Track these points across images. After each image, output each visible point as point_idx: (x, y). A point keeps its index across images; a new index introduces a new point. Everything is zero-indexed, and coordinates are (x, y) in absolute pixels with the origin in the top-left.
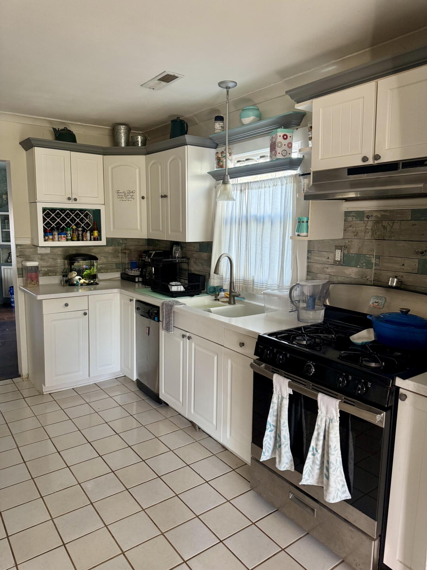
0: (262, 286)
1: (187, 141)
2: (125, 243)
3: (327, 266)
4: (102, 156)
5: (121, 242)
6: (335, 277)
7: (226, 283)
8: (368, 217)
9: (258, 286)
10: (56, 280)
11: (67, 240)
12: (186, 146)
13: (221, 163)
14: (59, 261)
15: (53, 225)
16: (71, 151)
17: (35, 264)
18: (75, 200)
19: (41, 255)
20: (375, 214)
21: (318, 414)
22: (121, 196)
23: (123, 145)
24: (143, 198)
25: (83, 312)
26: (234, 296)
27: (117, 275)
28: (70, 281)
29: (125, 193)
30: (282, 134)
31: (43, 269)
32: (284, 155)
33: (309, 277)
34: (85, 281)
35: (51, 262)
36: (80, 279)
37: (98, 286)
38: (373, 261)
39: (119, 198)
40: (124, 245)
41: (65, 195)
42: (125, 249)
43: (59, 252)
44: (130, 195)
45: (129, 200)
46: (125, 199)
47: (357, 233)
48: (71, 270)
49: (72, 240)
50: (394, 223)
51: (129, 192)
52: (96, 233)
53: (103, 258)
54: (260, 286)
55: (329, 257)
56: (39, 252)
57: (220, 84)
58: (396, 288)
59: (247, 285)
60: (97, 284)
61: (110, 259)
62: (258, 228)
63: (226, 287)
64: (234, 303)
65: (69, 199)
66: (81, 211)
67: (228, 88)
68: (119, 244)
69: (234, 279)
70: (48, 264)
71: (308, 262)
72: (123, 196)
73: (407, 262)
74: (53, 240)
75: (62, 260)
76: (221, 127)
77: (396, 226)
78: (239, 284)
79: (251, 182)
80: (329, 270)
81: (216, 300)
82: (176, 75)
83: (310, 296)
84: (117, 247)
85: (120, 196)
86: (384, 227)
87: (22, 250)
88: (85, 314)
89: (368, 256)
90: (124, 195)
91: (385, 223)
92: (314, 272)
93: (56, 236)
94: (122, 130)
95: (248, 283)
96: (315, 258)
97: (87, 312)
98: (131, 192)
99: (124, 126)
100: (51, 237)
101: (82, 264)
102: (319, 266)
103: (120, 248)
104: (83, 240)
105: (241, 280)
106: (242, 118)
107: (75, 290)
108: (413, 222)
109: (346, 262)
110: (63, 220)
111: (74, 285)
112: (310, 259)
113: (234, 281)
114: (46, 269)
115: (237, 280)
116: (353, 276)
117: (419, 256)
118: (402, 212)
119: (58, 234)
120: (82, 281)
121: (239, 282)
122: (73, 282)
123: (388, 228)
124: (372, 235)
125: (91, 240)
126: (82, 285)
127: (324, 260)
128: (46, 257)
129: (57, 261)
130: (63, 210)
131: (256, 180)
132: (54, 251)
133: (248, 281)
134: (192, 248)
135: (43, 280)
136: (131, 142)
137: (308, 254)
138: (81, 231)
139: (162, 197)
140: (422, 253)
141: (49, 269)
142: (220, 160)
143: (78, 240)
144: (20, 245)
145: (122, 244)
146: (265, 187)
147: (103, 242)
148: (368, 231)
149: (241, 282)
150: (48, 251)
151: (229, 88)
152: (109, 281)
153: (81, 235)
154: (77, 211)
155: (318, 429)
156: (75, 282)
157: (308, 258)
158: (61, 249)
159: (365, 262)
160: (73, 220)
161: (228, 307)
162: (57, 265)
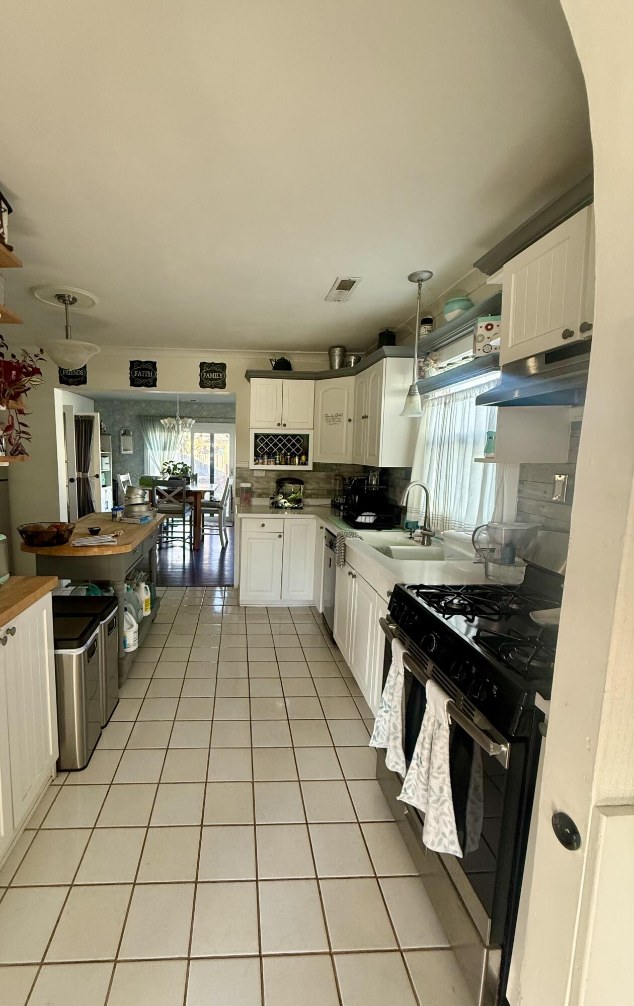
0: (460, 526)
1: (386, 353)
2: (339, 470)
3: (544, 504)
4: (314, 381)
5: (335, 467)
6: (553, 521)
7: (422, 518)
9: (456, 525)
10: (267, 502)
11: (276, 464)
12: (385, 359)
13: (423, 373)
14: (272, 484)
15: (266, 449)
16: (283, 379)
17: (249, 485)
18: (285, 425)
19: (257, 477)
21: (426, 710)
23: (336, 367)
24: (350, 420)
25: (279, 534)
26: (429, 536)
27: (328, 502)
28: (276, 503)
29: (333, 417)
30: (484, 324)
31: (258, 491)
32: (487, 351)
33: (520, 519)
34: (290, 505)
35: (265, 485)
36: (285, 502)
37: (302, 510)
39: (328, 422)
40: (337, 471)
41: (276, 421)
42: (339, 475)
43: (272, 475)
44: (338, 419)
45: (336, 424)
46: (332, 422)
48: (278, 493)
49: (280, 464)
51: (337, 415)
52: (303, 458)
53: (314, 483)
54: (458, 526)
55: (547, 491)
56: (255, 475)
57: (411, 278)
59: (445, 524)
60: (301, 508)
61: (321, 485)
62: (461, 450)
63: (421, 524)
64: (429, 544)
65: (279, 425)
66: (294, 436)
67: (420, 281)
68: (332, 470)
69: (431, 514)
70: (263, 487)
71: (519, 497)
74: (263, 463)
75: (275, 484)
76: (428, 331)
78: (436, 521)
79: (456, 393)
80: (545, 510)
81: (410, 538)
82: (352, 279)
83: (507, 545)
84: (329, 473)
85: (328, 420)
87: (241, 472)
88: (280, 536)
90: (332, 419)
92: (525, 511)
93: (266, 460)
94: (337, 351)
95: (446, 520)
96: (529, 491)
97: (282, 534)
98: (339, 415)
99: (338, 349)
100: (261, 461)
101: (291, 487)
102: (532, 503)
103: (333, 474)
104: (290, 464)
105: (439, 517)
106: (445, 314)
107: (280, 512)
109: (570, 497)
110: (276, 445)
111: (280, 507)
112: (522, 493)
113: (431, 516)
114: (260, 491)
115: (434, 516)
119: (268, 458)
120: (286, 505)
121: (437, 519)
125: (299, 464)
126: (286, 508)
127: (540, 494)
128: (261, 480)
129: (270, 484)
130: (276, 436)
131: (462, 390)
132: (268, 474)
133: (446, 518)
134: (399, 475)
135: (255, 501)
136: (344, 363)
137: (519, 486)
138: (290, 455)
139: (363, 417)
141: (263, 491)
142: (422, 369)
143: (286, 464)
144: (240, 468)
145: (336, 469)
146: (470, 397)
147: (309, 467)
149: (439, 519)
150: (263, 474)
151: (422, 280)
152: (318, 508)
153: (288, 460)
154: (289, 437)
155: (424, 730)
156: (280, 505)
157: (519, 491)
158: (274, 473)
160: (284, 445)
161: (419, 548)
162: (268, 487)
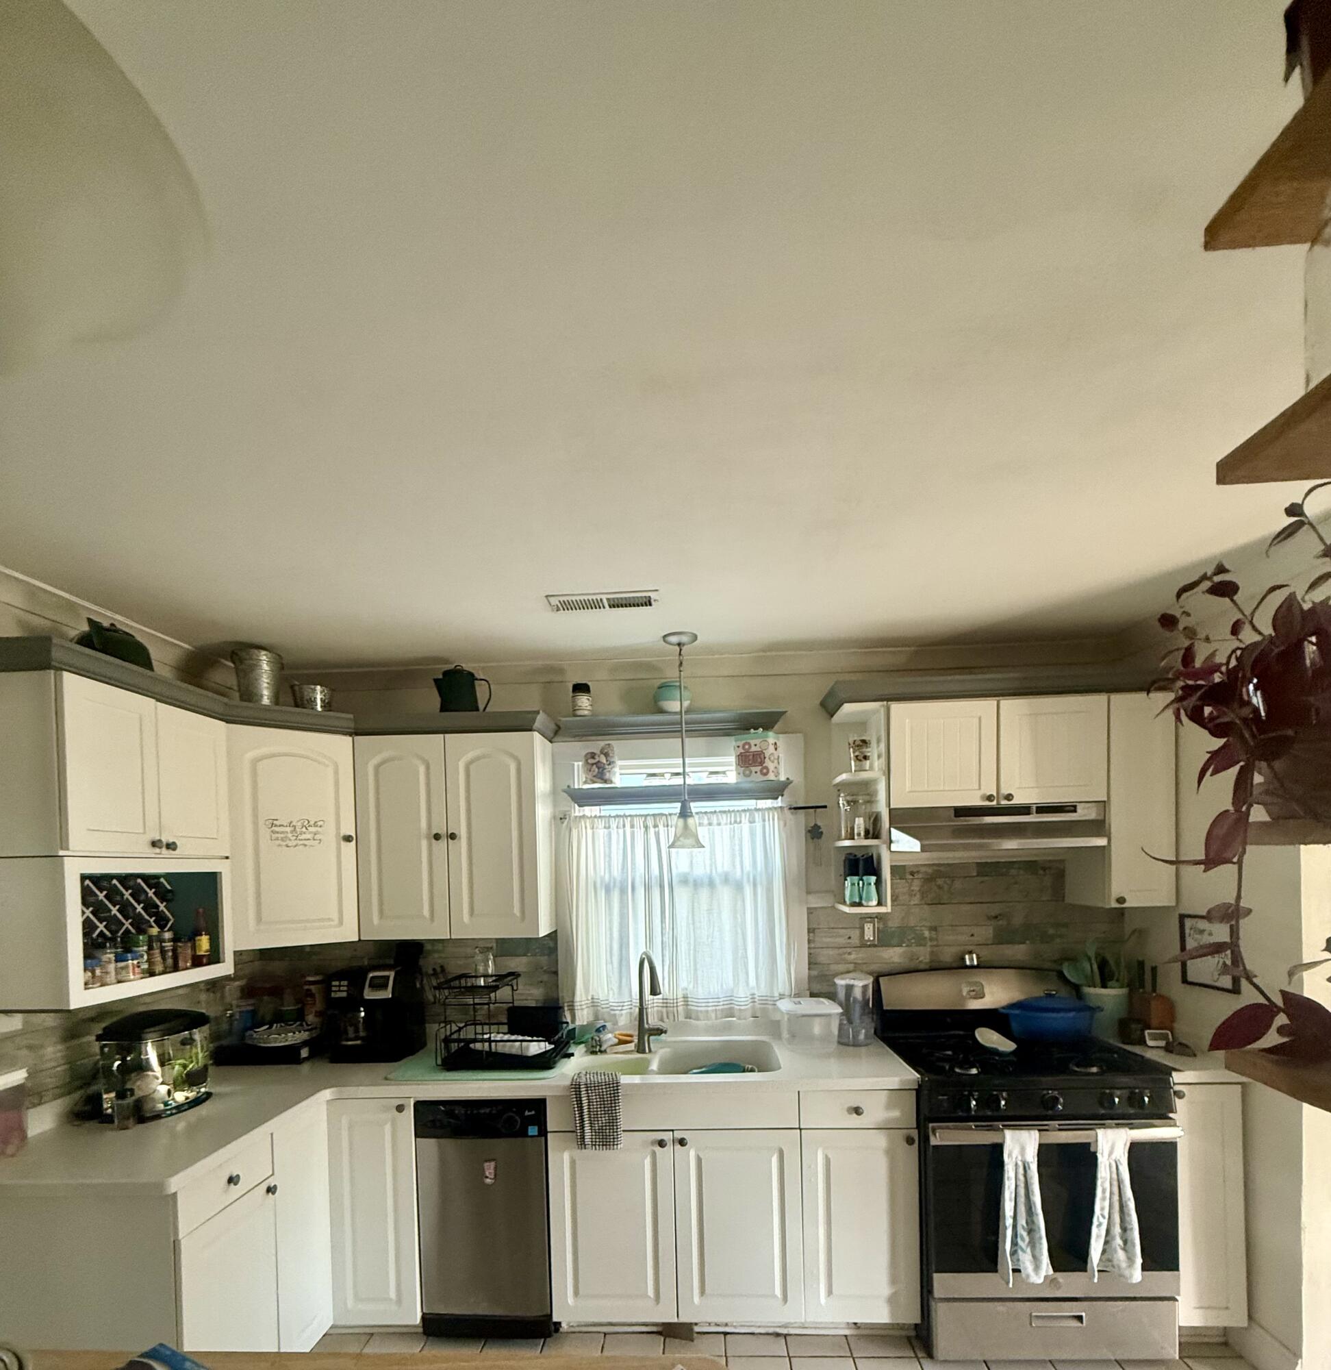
1: (536, 723)
3: (849, 950)
4: (224, 723)
6: (864, 966)
8: (912, 874)
12: (533, 732)
16: (156, 699)
18: (171, 846)
20: (923, 869)
21: (1099, 1161)
22: (282, 835)
23: (266, 701)
24: (346, 839)
26: (650, 1036)
29: (294, 826)
34: (185, 1094)
38: (927, 934)
39: (277, 839)
41: (144, 833)
44: (310, 833)
45: (305, 845)
46: (294, 843)
47: (897, 897)
49: (151, 972)
50: (953, 881)
51: (308, 824)
52: (204, 943)
55: (852, 936)
57: (669, 636)
58: (978, 967)
65: (154, 844)
67: (681, 644)
71: (810, 948)
72: (290, 835)
73: (975, 930)
74: (103, 980)
75: (60, 1047)
77: (958, 884)
80: (853, 957)
85: (279, 835)
86: (940, 887)
89: (918, 928)
90: (292, 832)
91: (940, 882)
92: (821, 962)
93: (113, 968)
94: (264, 661)
96: (823, 939)
98: (312, 823)
99: (267, 653)
100: (98, 971)
102: (831, 952)
104: (176, 968)
106: (662, 700)
108: (980, 879)
109: (884, 939)
111: (158, 1116)
112: (814, 941)
116: (896, 959)
117: (993, 922)
118: (963, 866)
119: (118, 959)
122: (154, 1107)
123: (946, 887)
124: (922, 898)
125: (192, 966)
127: (842, 941)
139: (437, 837)
140: (996, 917)
147: (223, 968)
148: (914, 893)
151: (683, 644)
153: (170, 954)
156: (161, 1106)
157: (809, 941)
159: (914, 938)
162: (44, 1067)
